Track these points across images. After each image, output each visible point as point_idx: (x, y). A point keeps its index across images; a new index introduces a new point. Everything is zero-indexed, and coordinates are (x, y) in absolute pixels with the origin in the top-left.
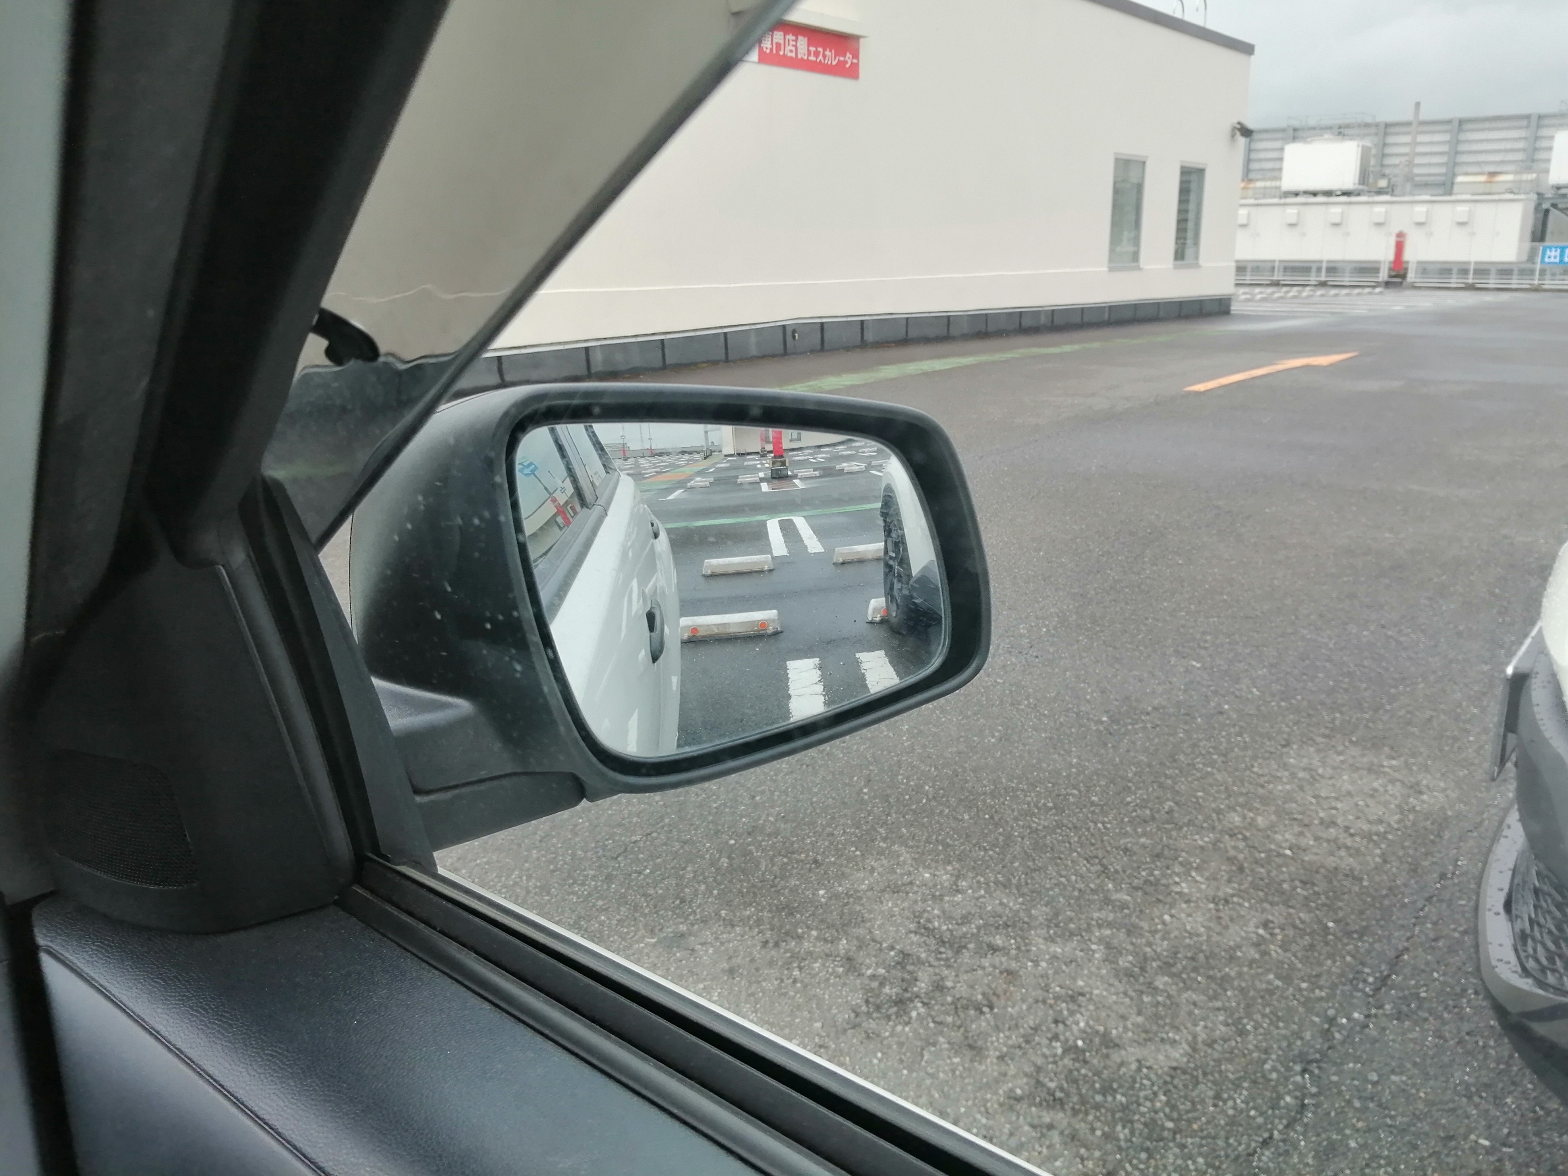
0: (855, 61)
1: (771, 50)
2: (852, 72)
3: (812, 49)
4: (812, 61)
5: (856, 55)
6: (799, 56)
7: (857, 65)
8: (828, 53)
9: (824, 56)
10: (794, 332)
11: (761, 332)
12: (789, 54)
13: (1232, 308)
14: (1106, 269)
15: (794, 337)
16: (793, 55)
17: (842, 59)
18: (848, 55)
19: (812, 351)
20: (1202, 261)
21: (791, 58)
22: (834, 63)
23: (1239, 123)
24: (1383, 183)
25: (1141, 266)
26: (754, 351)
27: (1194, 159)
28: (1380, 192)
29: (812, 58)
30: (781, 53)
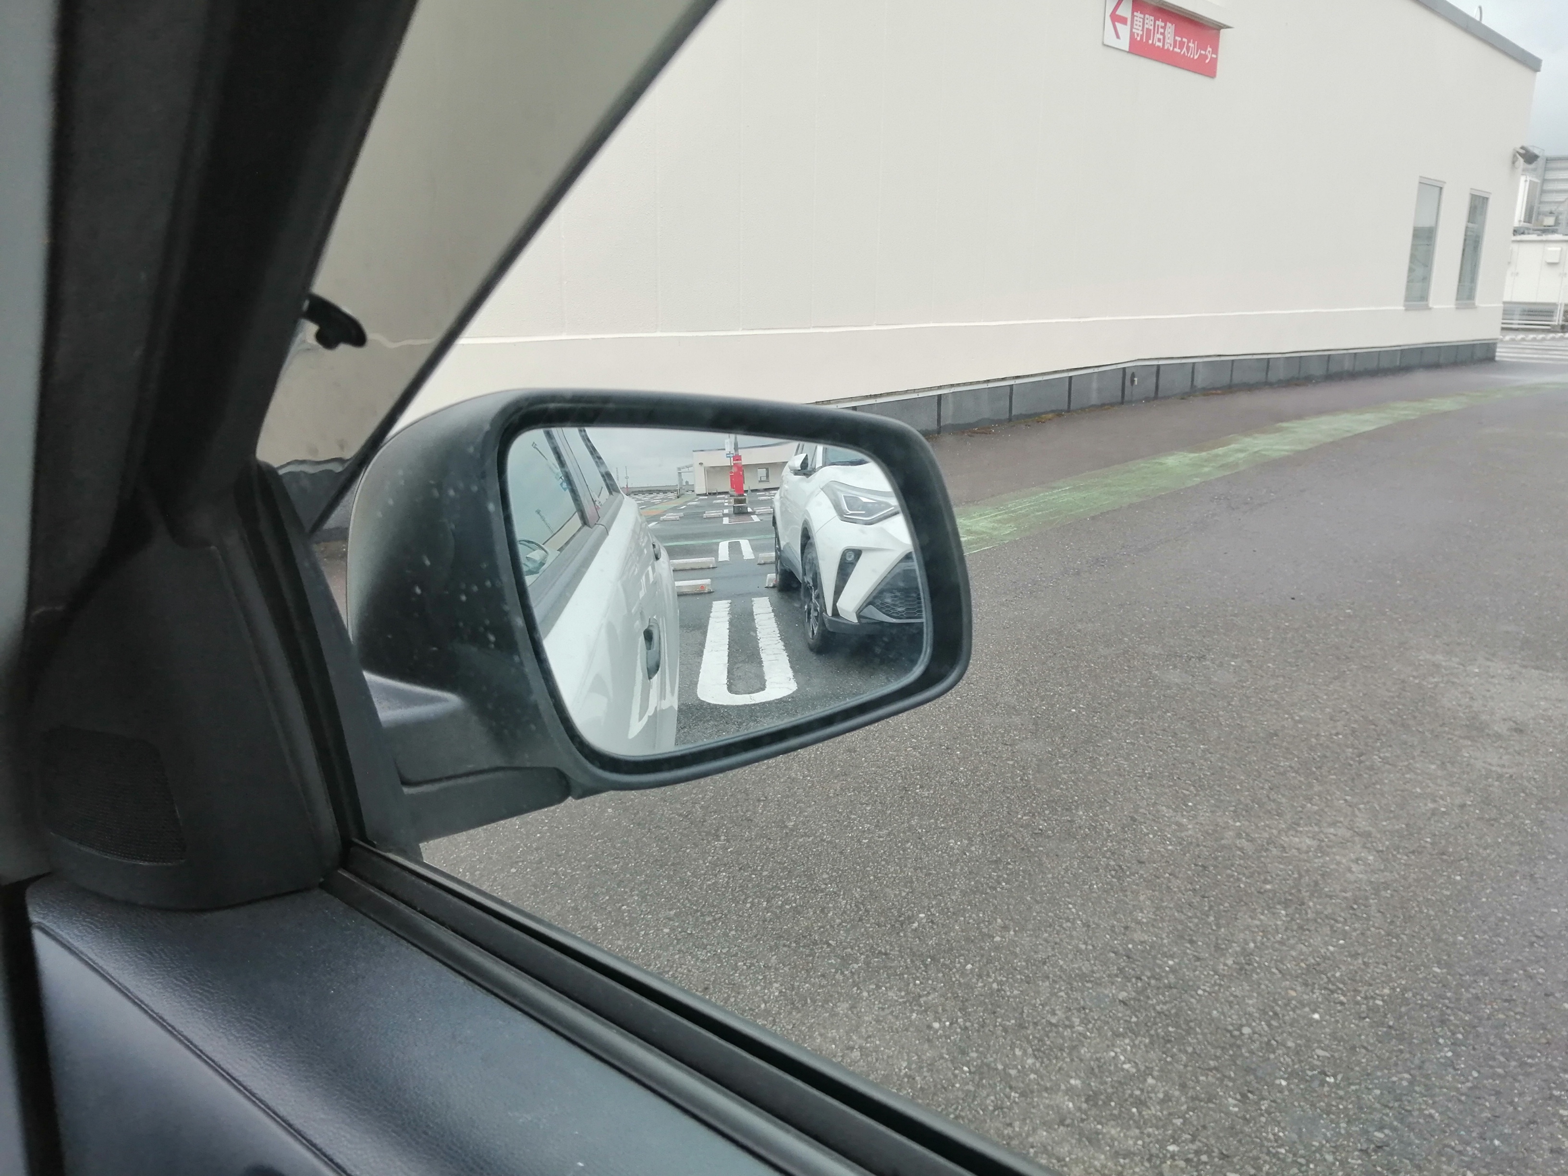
0: (1214, 56)
1: (1142, 36)
2: (1207, 69)
3: (1178, 39)
4: (1177, 53)
5: (1215, 50)
6: (1166, 47)
7: (1216, 59)
8: (1191, 45)
9: (1188, 48)
10: (1133, 376)
11: (1102, 374)
12: (1158, 44)
13: (1497, 354)
14: (1403, 308)
15: (1132, 381)
16: (1160, 44)
17: (1203, 52)
18: (1209, 49)
19: (1147, 399)
20: (1477, 302)
21: (1158, 47)
22: (1196, 57)
23: (1522, 148)
24: (1550, 221)
25: (1430, 305)
26: (1094, 399)
27: (1482, 187)
28: (1546, 230)
29: (1177, 50)
30: (1150, 42)
